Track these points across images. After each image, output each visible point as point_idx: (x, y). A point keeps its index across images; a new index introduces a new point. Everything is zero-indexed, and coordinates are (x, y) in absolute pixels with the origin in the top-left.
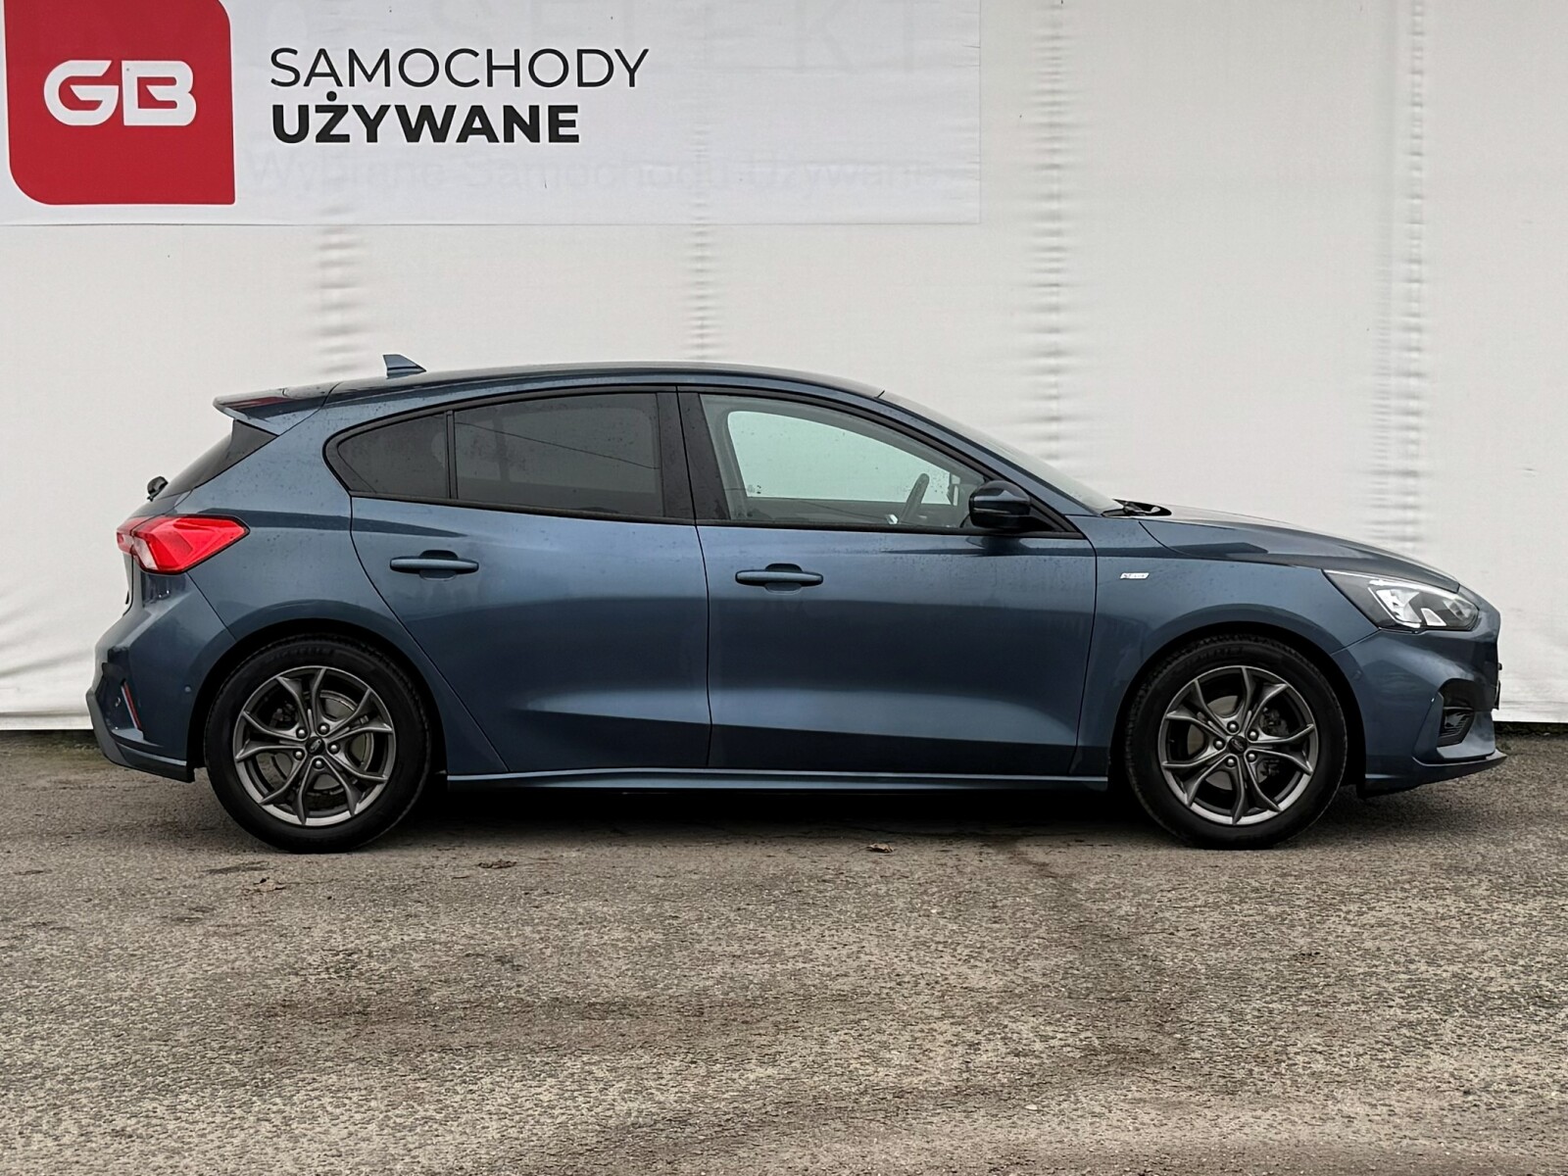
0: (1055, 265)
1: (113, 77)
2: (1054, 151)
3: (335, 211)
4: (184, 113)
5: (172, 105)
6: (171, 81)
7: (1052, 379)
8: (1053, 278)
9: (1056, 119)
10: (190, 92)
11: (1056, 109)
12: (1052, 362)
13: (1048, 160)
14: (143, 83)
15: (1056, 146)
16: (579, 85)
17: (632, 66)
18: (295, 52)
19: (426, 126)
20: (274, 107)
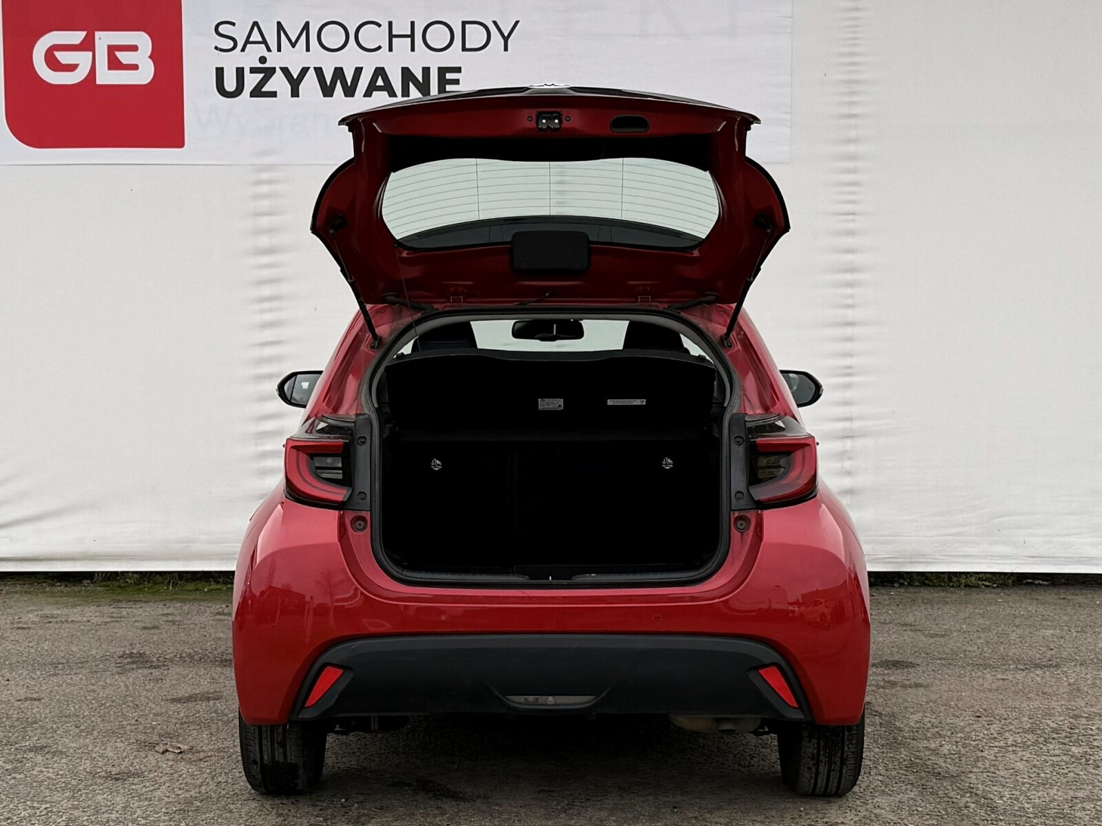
0: (852, 197)
1: (88, 45)
2: (852, 103)
3: (265, 153)
4: (144, 74)
5: (135, 67)
6: (134, 48)
7: (849, 291)
8: (850, 208)
9: (855, 77)
10: (150, 57)
11: (854, 68)
12: (848, 277)
13: (846, 110)
14: (112, 49)
15: (854, 99)
16: (463, 50)
17: (506, 35)
18: (234, 24)
19: (339, 83)
20: (217, 69)
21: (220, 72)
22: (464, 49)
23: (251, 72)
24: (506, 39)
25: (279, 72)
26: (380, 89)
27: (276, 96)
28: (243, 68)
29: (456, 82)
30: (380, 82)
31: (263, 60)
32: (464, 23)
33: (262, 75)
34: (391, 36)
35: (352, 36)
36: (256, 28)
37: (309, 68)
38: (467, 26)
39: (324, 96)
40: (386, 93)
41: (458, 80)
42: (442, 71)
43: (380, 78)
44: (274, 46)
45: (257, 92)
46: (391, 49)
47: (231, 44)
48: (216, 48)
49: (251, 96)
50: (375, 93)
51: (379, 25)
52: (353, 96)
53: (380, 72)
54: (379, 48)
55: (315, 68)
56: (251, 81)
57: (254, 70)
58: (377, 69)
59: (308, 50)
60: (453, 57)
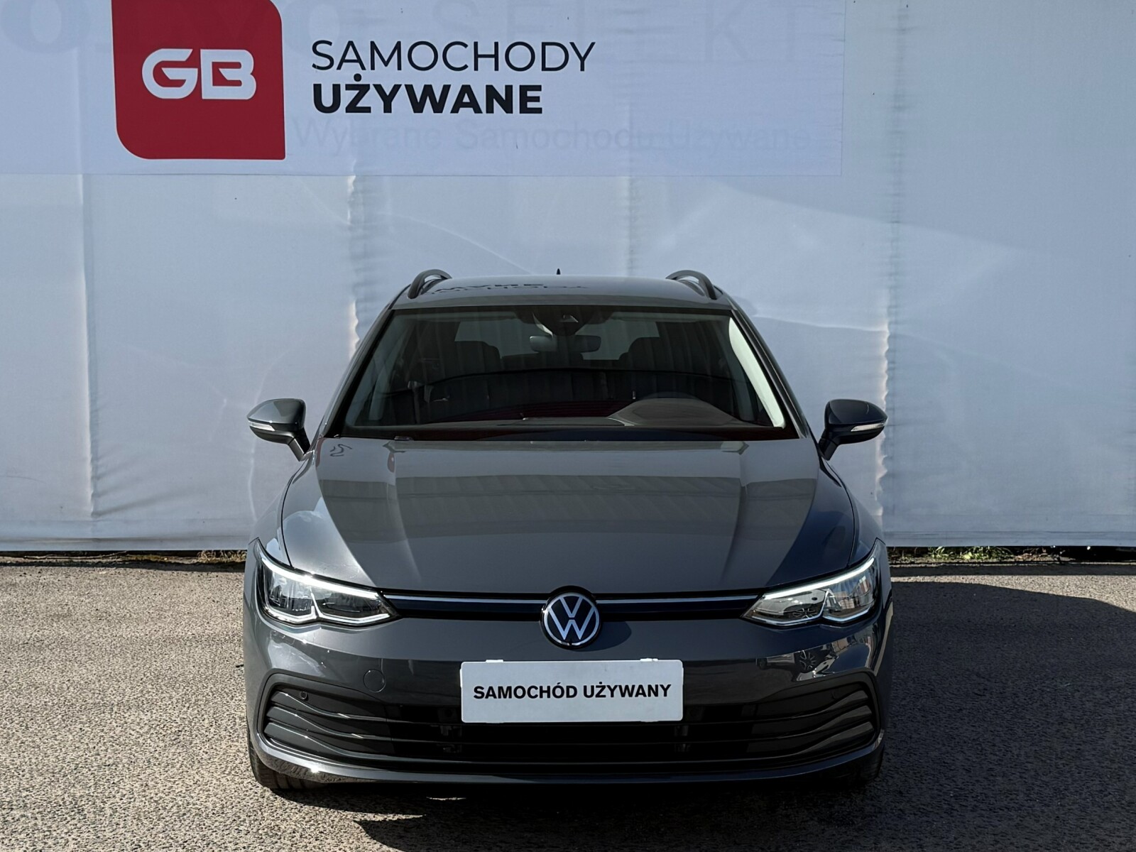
0: (896, 208)
1: (194, 62)
2: (898, 120)
4: (247, 90)
5: (237, 83)
6: (237, 65)
8: (894, 216)
9: (900, 96)
10: (252, 74)
11: (900, 87)
13: (893, 127)
14: (217, 66)
15: (900, 116)
16: (542, 70)
17: (583, 55)
18: (330, 43)
19: (428, 101)
20: (315, 85)
21: (317, 88)
22: (544, 68)
23: (347, 89)
24: (582, 59)
25: (372, 89)
26: (466, 105)
27: (370, 112)
28: (339, 85)
29: (537, 99)
30: (466, 99)
31: (358, 77)
32: (544, 45)
33: (357, 92)
34: (477, 56)
35: (441, 56)
36: (351, 48)
37: (400, 85)
38: (547, 47)
39: (415, 112)
40: (471, 110)
41: (539, 97)
42: (523, 89)
43: (466, 95)
44: (367, 64)
45: (352, 108)
46: (476, 68)
47: (327, 62)
48: (314, 66)
49: (347, 112)
50: (461, 109)
51: (465, 46)
52: (441, 112)
53: (466, 89)
54: (466, 67)
55: (407, 86)
56: (347, 97)
57: (349, 87)
58: (463, 86)
59: (399, 68)
60: (533, 76)
